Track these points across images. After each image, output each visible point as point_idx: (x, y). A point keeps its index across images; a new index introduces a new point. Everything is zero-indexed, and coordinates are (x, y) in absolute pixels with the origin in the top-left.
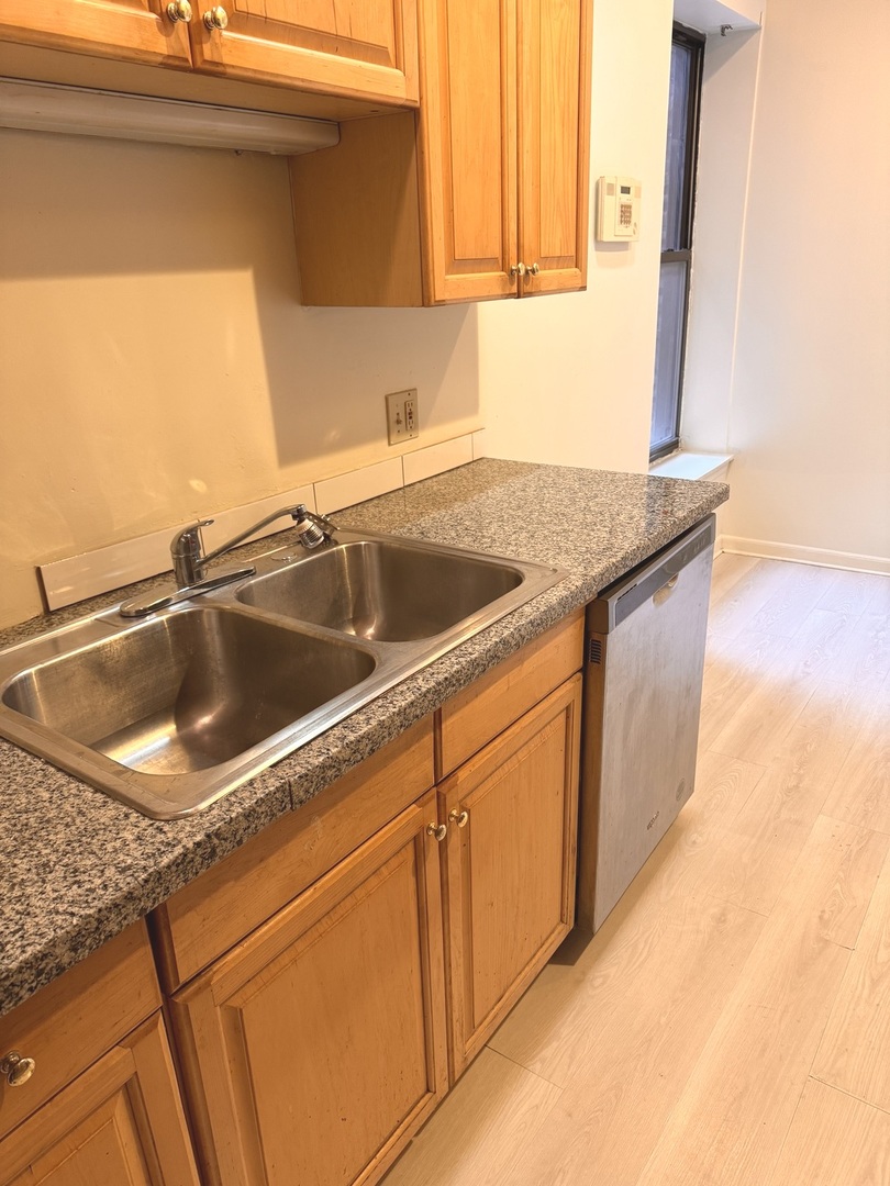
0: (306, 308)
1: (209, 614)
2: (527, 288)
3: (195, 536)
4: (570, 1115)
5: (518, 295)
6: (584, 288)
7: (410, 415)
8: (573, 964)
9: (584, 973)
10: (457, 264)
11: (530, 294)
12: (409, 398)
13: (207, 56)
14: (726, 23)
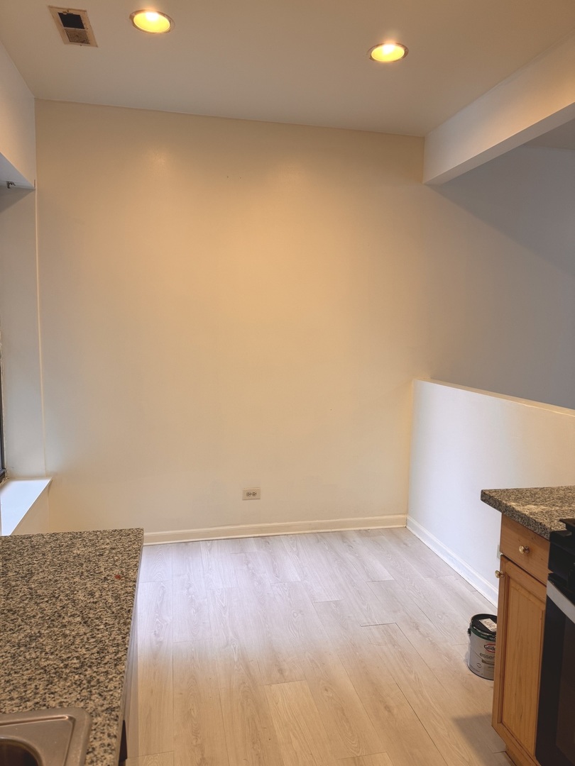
14: (10, 181)
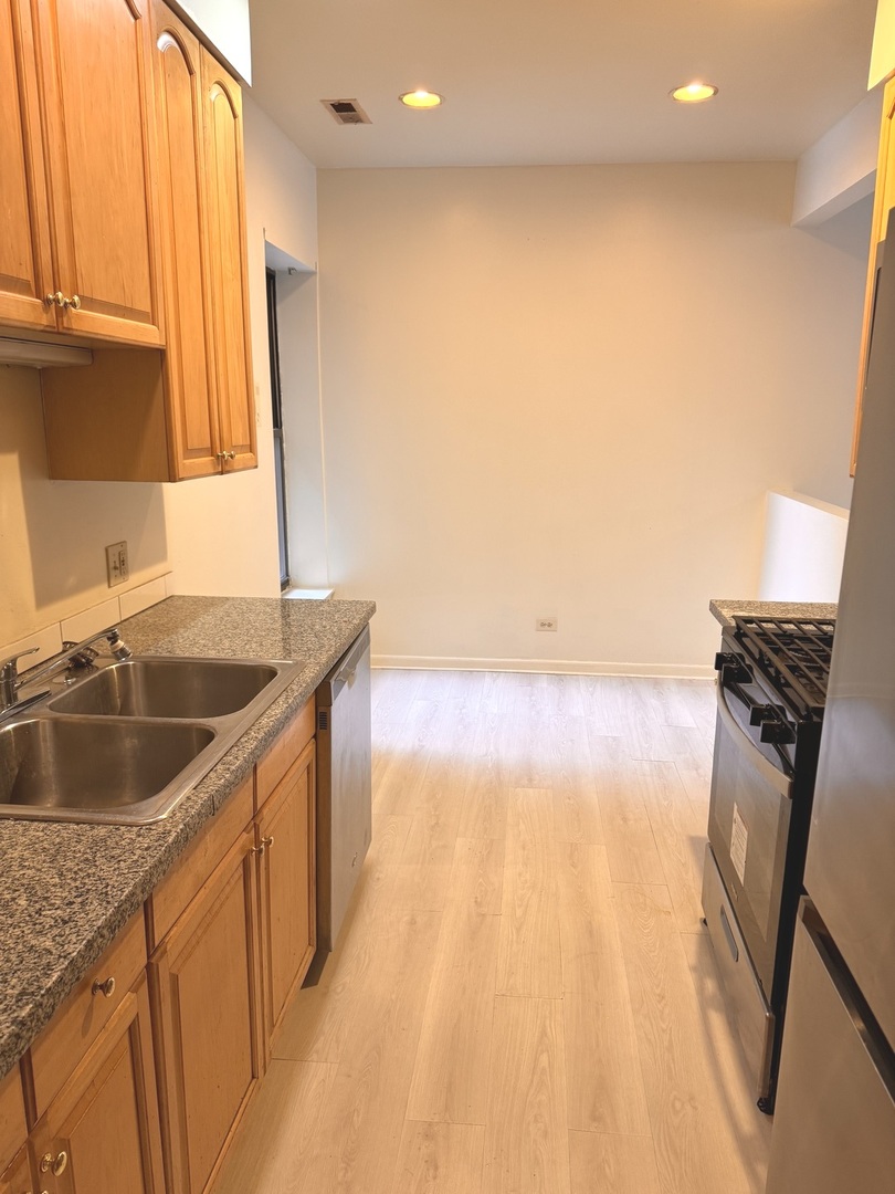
0: (52, 481)
1: (44, 723)
2: (227, 468)
3: (14, 664)
4: (349, 1076)
5: (222, 473)
6: (256, 467)
7: (123, 562)
8: (316, 984)
9: (327, 987)
10: (189, 453)
11: (228, 472)
12: (121, 549)
13: (65, 325)
14: (291, 266)
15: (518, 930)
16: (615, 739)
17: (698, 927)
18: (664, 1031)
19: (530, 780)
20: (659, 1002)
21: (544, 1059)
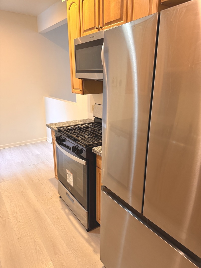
15: (17, 219)
16: (22, 162)
17: (59, 199)
18: (62, 226)
19: (3, 180)
20: (58, 220)
21: (38, 248)
